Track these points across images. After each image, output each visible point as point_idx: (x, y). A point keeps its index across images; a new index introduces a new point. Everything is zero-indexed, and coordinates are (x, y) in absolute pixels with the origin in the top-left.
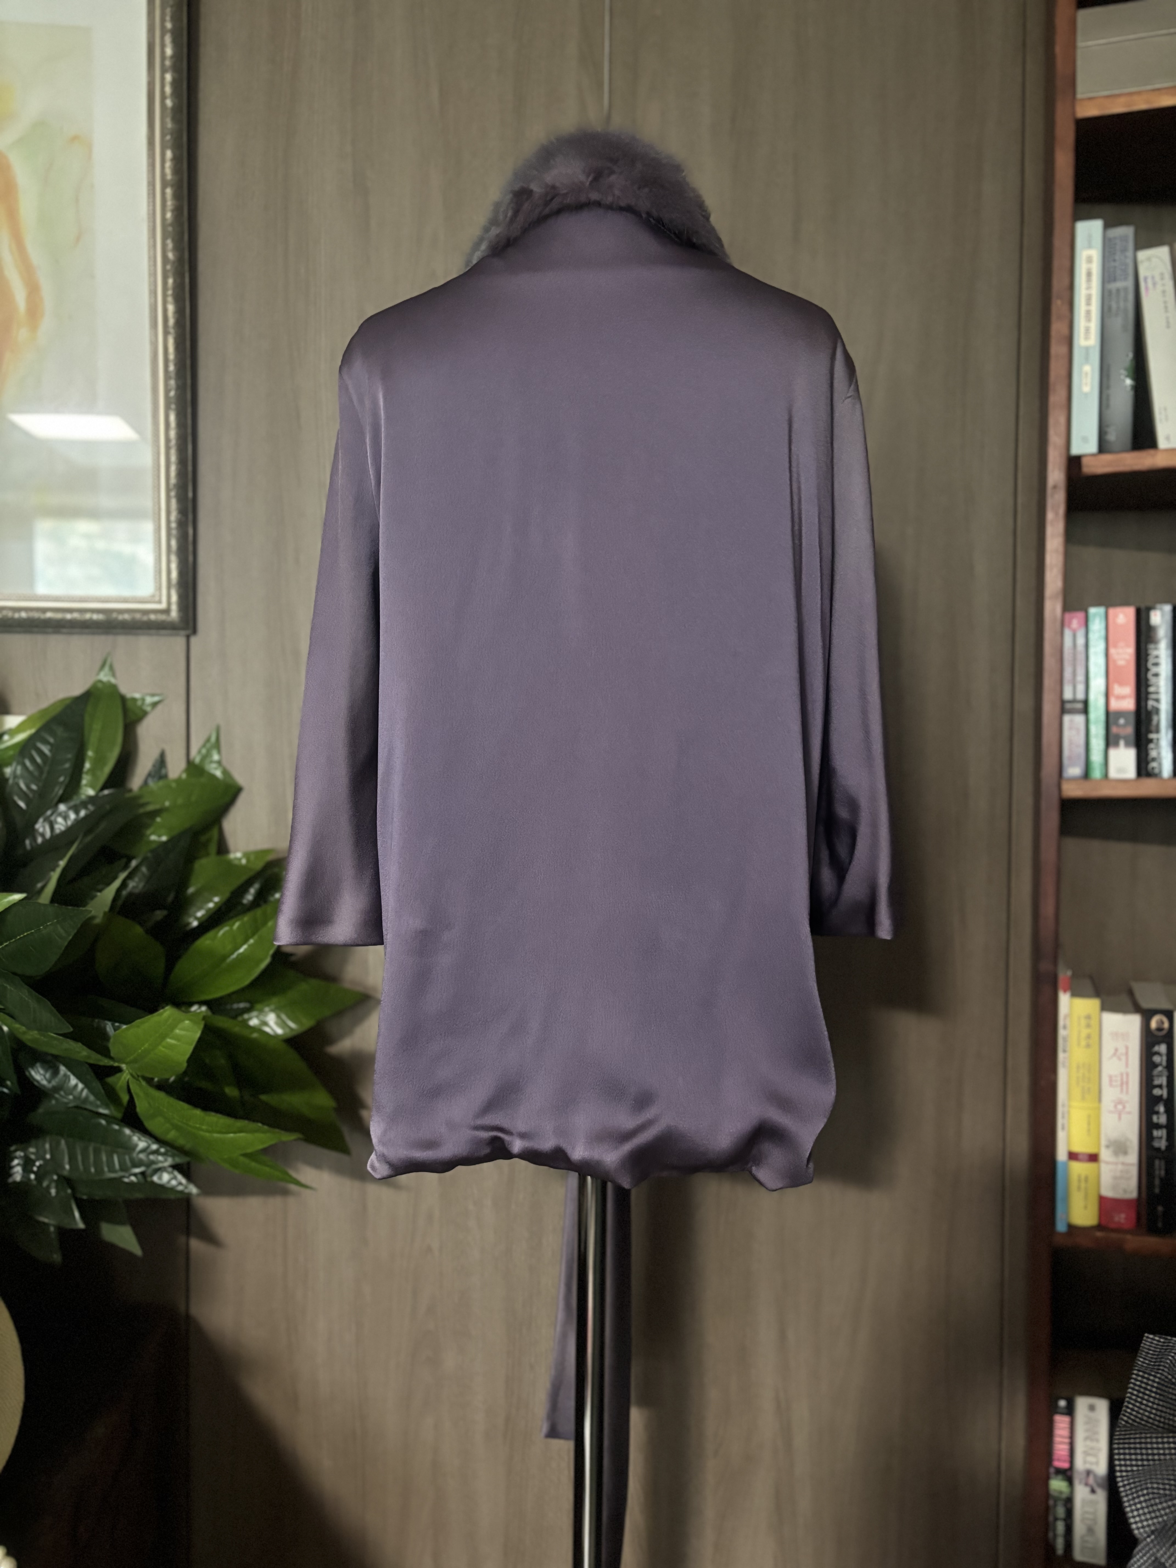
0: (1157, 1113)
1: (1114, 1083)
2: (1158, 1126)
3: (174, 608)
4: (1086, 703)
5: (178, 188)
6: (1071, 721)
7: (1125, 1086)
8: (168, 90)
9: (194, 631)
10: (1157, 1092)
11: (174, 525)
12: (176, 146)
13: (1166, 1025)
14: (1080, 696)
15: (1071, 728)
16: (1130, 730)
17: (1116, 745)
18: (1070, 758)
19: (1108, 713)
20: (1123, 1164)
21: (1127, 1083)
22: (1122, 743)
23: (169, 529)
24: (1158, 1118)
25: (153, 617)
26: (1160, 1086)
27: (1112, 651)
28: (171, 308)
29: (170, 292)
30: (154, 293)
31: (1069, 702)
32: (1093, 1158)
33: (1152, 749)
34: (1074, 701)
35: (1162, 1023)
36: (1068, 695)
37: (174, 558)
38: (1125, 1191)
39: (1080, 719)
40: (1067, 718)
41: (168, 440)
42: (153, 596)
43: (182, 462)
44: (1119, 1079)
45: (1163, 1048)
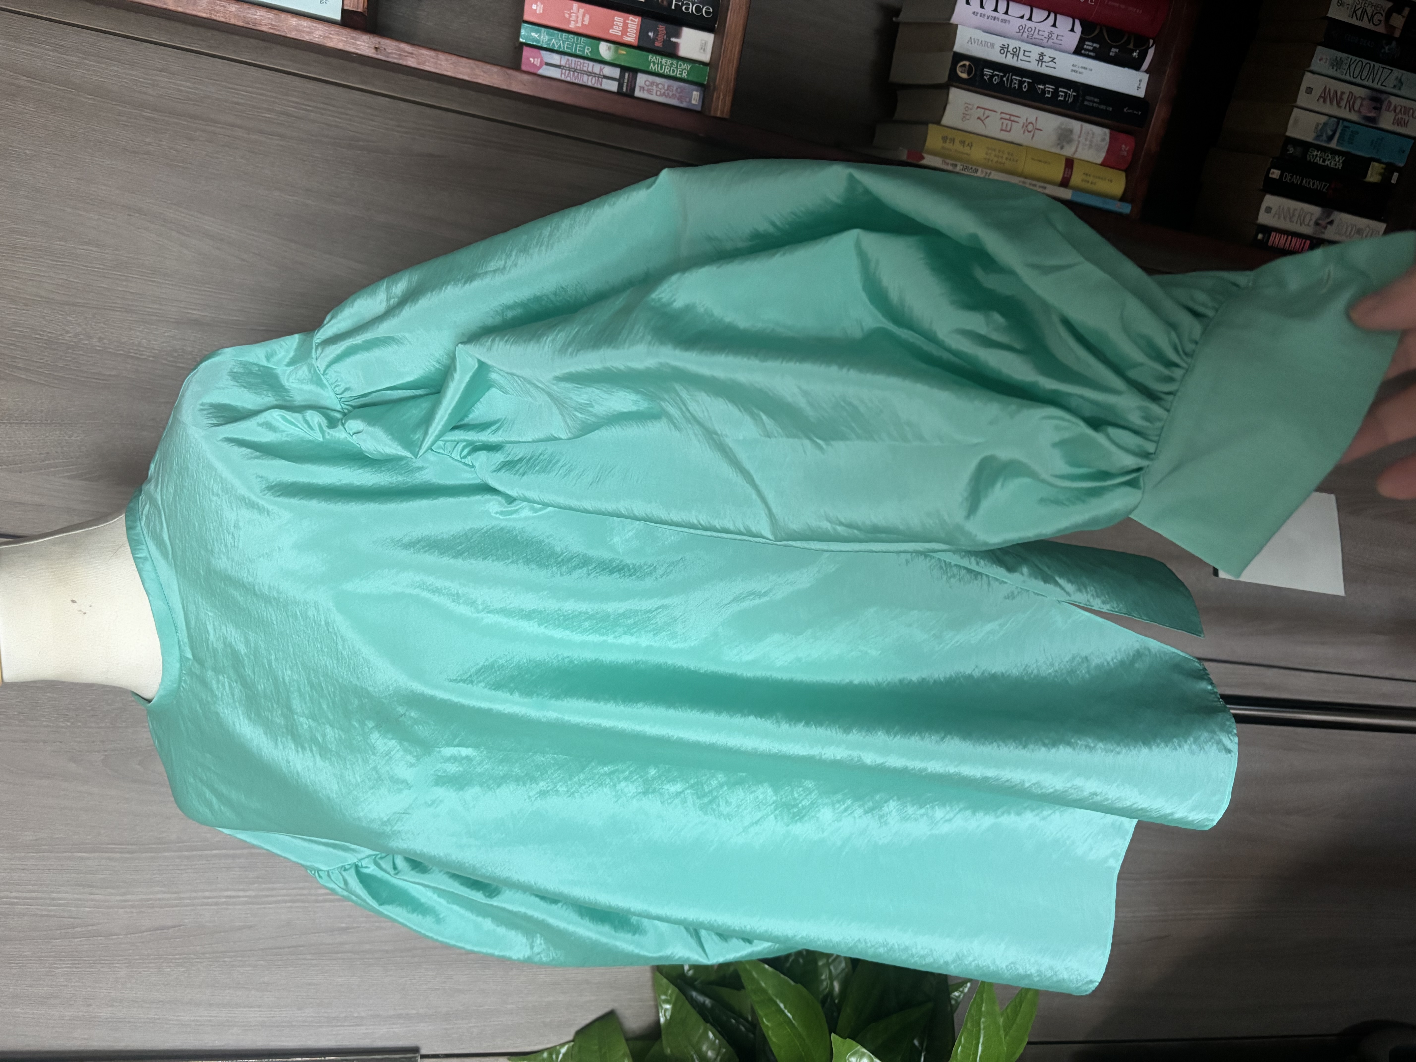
0: (1044, 91)
1: (1008, 129)
2: (1056, 93)
4: (624, 69)
6: (642, 88)
7: (1012, 118)
9: (416, 1050)
10: (1025, 88)
13: (967, 63)
14: (616, 73)
15: (649, 91)
16: (662, 28)
17: (676, 45)
18: (680, 99)
19: (638, 48)
20: (1080, 137)
21: (1011, 115)
22: (673, 40)
24: (1049, 91)
26: (1021, 83)
27: (572, 26)
31: (620, 86)
32: (1070, 163)
33: (687, 9)
34: (620, 81)
35: (964, 65)
36: (613, 86)
38: (1103, 140)
39: (641, 79)
40: (638, 93)
44: (1006, 122)
45: (988, 72)
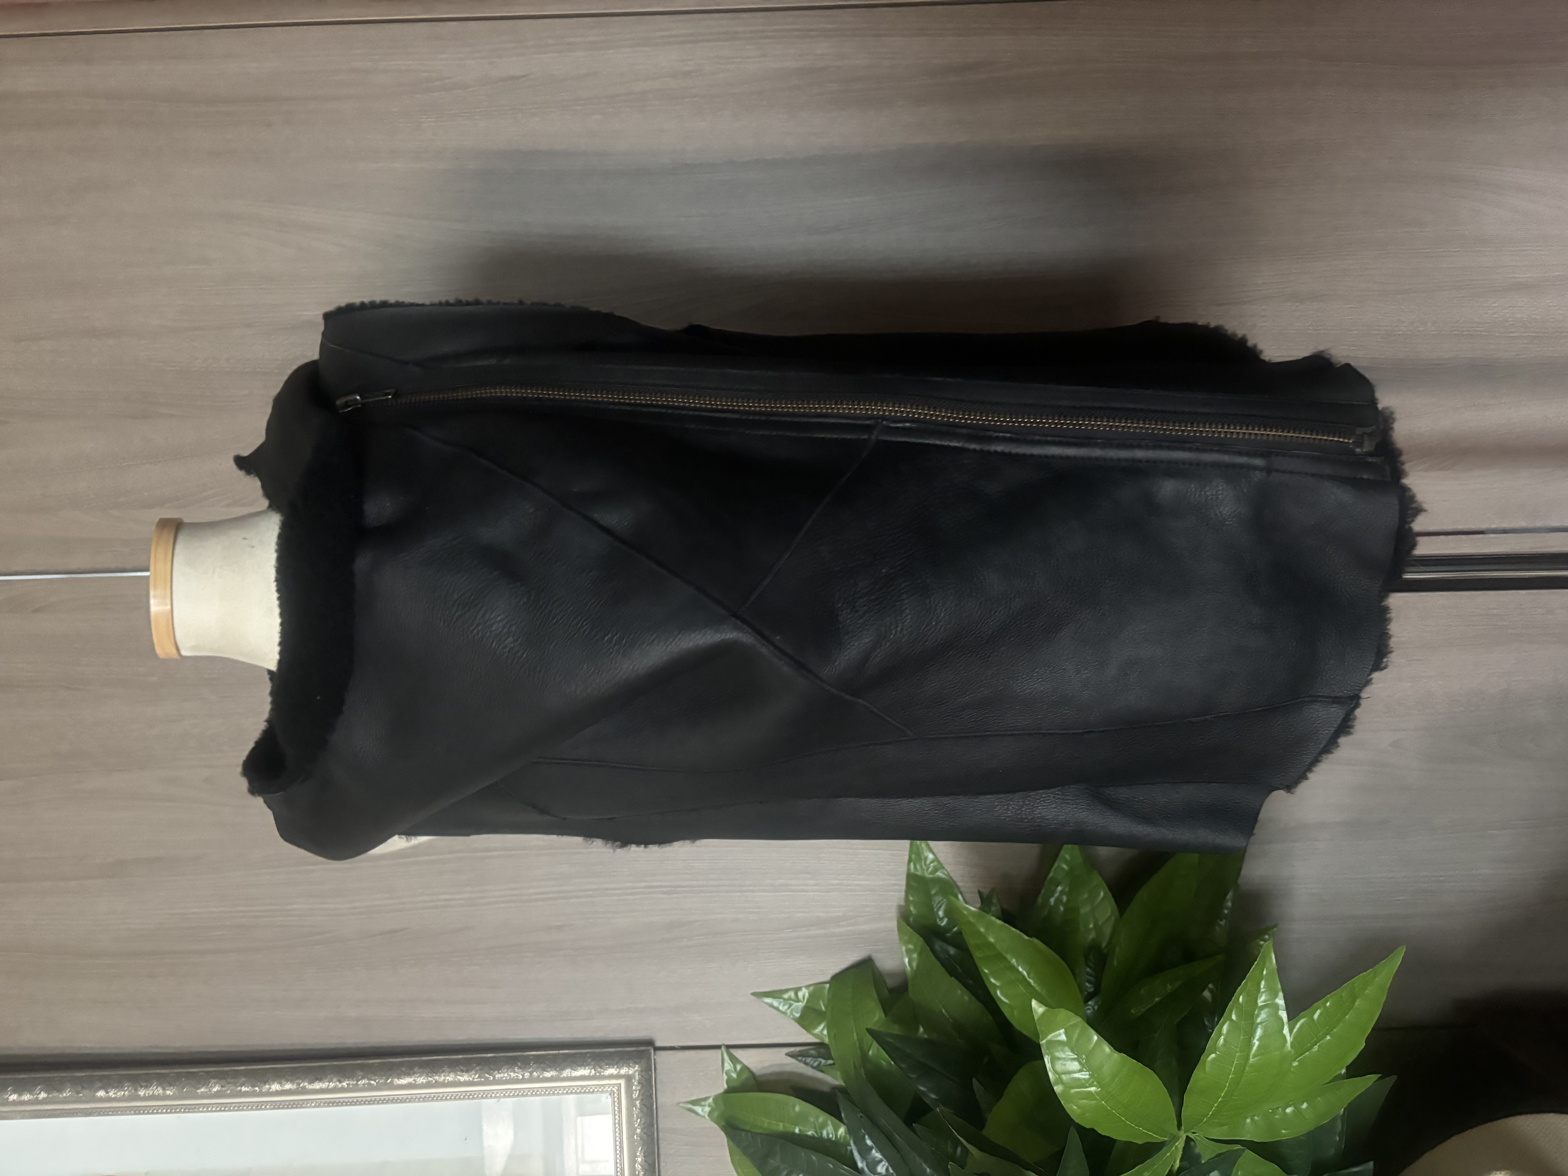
3: (624, 1071)
5: (137, 1081)
8: (26, 1097)
9: (650, 1043)
11: (527, 1075)
12: (90, 1084)
23: (531, 1080)
25: (635, 1095)
28: (275, 1087)
29: (257, 1088)
30: (259, 1106)
37: (567, 1073)
41: (428, 1085)
42: (612, 1093)
43: (454, 1066)
